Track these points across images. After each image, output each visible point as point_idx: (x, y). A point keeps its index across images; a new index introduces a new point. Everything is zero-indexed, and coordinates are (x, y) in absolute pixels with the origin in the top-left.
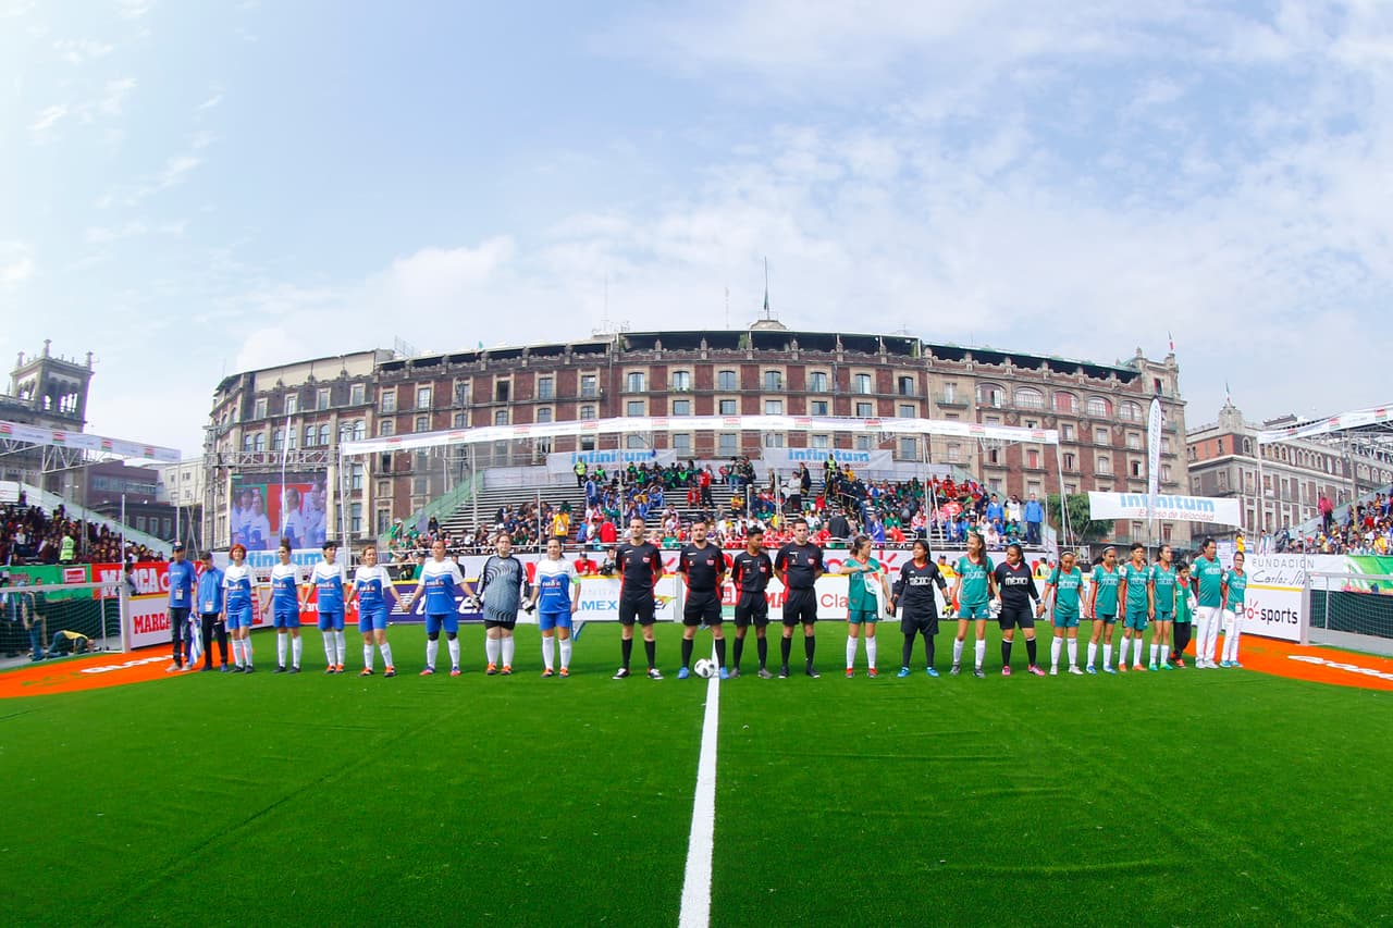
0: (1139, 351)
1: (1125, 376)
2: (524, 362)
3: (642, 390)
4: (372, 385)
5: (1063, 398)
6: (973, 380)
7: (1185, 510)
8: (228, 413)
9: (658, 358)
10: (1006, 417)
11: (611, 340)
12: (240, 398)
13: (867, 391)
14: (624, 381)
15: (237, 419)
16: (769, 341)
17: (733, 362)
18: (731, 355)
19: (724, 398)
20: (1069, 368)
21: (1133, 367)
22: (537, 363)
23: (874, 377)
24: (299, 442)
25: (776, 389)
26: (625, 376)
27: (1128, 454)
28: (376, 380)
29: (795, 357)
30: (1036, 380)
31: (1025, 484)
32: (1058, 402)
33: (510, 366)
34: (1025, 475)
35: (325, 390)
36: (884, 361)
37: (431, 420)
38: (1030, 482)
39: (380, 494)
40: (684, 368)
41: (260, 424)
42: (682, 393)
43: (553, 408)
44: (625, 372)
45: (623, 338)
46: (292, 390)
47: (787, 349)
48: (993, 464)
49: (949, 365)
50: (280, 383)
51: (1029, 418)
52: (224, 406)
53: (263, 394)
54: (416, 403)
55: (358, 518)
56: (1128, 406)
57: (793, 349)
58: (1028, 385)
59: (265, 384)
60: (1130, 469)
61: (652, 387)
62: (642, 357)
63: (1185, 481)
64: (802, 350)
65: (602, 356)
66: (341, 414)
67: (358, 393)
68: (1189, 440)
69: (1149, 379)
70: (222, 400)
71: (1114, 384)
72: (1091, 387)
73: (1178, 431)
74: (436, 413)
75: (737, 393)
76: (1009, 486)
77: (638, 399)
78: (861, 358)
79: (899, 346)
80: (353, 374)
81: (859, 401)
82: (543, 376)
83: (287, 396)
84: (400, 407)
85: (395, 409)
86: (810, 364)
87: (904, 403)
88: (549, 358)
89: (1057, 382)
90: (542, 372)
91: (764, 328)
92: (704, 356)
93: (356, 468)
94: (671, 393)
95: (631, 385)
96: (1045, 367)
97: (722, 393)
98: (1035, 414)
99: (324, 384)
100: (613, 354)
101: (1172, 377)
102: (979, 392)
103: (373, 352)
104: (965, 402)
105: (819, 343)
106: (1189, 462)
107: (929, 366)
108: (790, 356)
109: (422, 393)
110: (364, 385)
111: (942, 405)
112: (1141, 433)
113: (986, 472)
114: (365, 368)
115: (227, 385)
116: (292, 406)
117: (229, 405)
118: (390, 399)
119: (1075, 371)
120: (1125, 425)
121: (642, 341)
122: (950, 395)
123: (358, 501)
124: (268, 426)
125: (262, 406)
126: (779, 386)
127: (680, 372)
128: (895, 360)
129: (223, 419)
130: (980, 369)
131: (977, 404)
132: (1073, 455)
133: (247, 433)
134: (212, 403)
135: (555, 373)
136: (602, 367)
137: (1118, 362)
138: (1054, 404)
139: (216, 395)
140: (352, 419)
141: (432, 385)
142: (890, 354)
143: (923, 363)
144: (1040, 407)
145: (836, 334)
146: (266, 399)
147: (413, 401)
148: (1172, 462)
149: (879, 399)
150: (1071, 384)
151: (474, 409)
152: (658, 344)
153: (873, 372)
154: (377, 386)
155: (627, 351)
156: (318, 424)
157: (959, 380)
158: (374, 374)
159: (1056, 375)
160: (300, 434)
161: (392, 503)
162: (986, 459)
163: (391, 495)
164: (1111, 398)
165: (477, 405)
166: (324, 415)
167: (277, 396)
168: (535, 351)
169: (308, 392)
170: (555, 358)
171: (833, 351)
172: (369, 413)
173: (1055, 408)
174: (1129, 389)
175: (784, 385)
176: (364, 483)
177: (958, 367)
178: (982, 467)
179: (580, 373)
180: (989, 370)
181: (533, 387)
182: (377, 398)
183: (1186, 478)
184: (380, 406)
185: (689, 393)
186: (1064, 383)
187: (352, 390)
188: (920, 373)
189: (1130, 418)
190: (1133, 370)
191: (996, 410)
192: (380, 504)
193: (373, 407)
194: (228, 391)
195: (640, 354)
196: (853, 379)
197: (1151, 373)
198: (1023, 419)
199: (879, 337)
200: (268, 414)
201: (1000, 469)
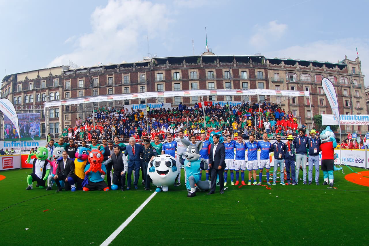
0: (346, 56)
1: (341, 67)
2: (118, 70)
3: (162, 80)
4: (61, 79)
5: (318, 76)
6: (285, 71)
7: (357, 121)
8: (7, 89)
9: (168, 67)
10: (297, 86)
11: (150, 61)
12: (11, 83)
13: (246, 78)
14: (156, 77)
15: (11, 91)
16: (209, 60)
17: (195, 68)
18: (195, 66)
19: (193, 82)
20: (320, 65)
21: (344, 63)
22: (123, 70)
23: (248, 72)
24: (35, 99)
25: (212, 78)
26: (156, 75)
27: (344, 98)
28: (63, 77)
29: (218, 66)
30: (308, 70)
31: (306, 111)
32: (317, 79)
33: (113, 71)
34: (305, 108)
35: (44, 81)
36: (251, 66)
37: (84, 92)
38: (308, 111)
39: (66, 119)
40: (178, 71)
41: (19, 93)
42: (177, 80)
43: (130, 87)
44: (156, 72)
45: (154, 60)
46: (31, 81)
47: (215, 62)
48: (294, 104)
49: (275, 67)
50: (27, 78)
51: (306, 85)
52: (6, 86)
53: (20, 82)
54: (78, 85)
55: (58, 128)
56: (343, 79)
57: (217, 63)
58: (305, 72)
59: (21, 78)
60: (344, 104)
61: (166, 79)
62: (162, 67)
63: (365, 108)
64: (221, 63)
65: (147, 67)
66: (50, 89)
67: (56, 82)
68: (366, 91)
69: (350, 67)
70: (5, 84)
71: (337, 70)
72: (328, 72)
73: (362, 88)
74: (85, 89)
75: (197, 80)
76: (300, 113)
77: (161, 83)
78: (243, 65)
79: (257, 60)
80: (54, 75)
81: (243, 81)
82: (125, 75)
83: (29, 83)
84: (72, 87)
85: (70, 88)
86: (224, 68)
87: (260, 82)
88: (127, 68)
89: (316, 71)
90: (125, 73)
91: (207, 55)
92: (185, 66)
93: (56, 110)
94: (173, 81)
95: (158, 78)
96: (311, 65)
97: (192, 80)
98: (308, 84)
99: (44, 79)
100: (151, 66)
101: (358, 66)
102: (287, 76)
103: (61, 66)
104: (282, 80)
105: (227, 60)
106: (367, 100)
107: (268, 67)
108: (216, 65)
109: (80, 82)
110: (58, 79)
111: (274, 82)
112: (348, 89)
113: (291, 107)
114: (58, 72)
115: (6, 79)
116: (31, 87)
117: (8, 86)
118: (68, 84)
119: (322, 66)
120: (342, 86)
121: (161, 61)
122: (276, 78)
123: (58, 122)
124: (23, 94)
125: (20, 87)
126: (213, 77)
127: (176, 73)
128: (255, 66)
129: (6, 91)
130: (287, 67)
131: (287, 81)
132: (323, 99)
133: (15, 96)
134: (1, 85)
135: (130, 74)
136: (147, 71)
137: (338, 61)
138: (315, 79)
139: (2, 82)
140: (54, 92)
141: (84, 79)
142: (254, 63)
143: (266, 66)
144: (310, 81)
145: (233, 56)
146: (22, 84)
147: (77, 85)
148: (360, 100)
149: (250, 80)
150: (321, 71)
151: (100, 88)
152: (167, 62)
153: (247, 70)
154: (63, 79)
155: (156, 65)
156: (41, 93)
157: (280, 72)
158: (62, 75)
159: (315, 68)
160: (35, 97)
161: (70, 122)
162: (291, 102)
163: (70, 120)
164: (336, 76)
165: (101, 86)
166: (44, 90)
167: (26, 83)
168: (121, 66)
169: (37, 81)
170: (129, 68)
171: (232, 63)
172: (61, 89)
173: (316, 81)
174: (343, 72)
175: (215, 76)
176: (60, 116)
177: (279, 67)
178: (290, 105)
179: (139, 74)
180: (290, 67)
181: (122, 79)
182: (63, 84)
183: (366, 106)
184: (65, 87)
185: (180, 80)
186: (318, 71)
187: (54, 81)
188: (265, 70)
189: (344, 83)
190: (344, 64)
191: (294, 83)
192: (66, 123)
193: (62, 87)
194: (7, 81)
195: (161, 66)
196: (240, 73)
197: (351, 65)
198: (304, 86)
199: (249, 56)
200: (22, 90)
201: (296, 106)
